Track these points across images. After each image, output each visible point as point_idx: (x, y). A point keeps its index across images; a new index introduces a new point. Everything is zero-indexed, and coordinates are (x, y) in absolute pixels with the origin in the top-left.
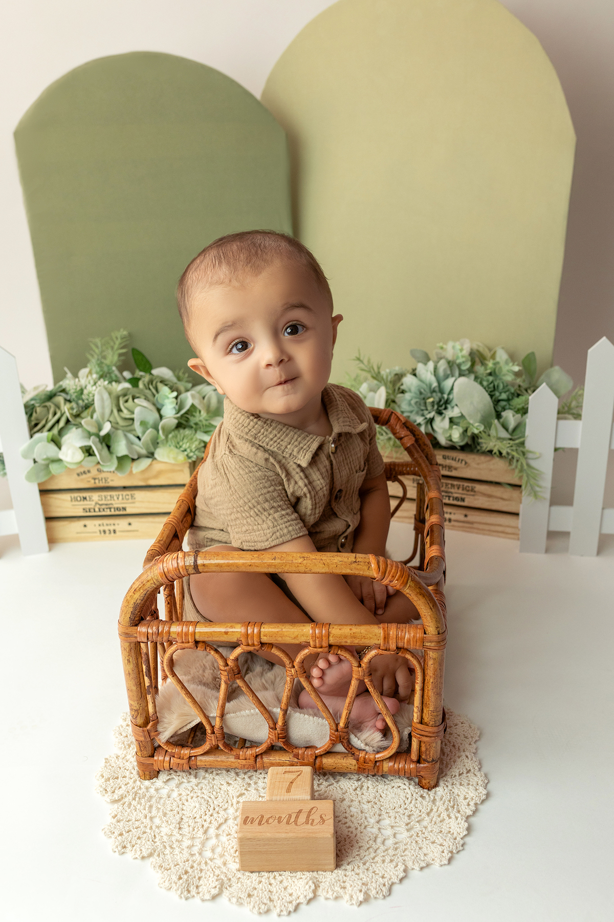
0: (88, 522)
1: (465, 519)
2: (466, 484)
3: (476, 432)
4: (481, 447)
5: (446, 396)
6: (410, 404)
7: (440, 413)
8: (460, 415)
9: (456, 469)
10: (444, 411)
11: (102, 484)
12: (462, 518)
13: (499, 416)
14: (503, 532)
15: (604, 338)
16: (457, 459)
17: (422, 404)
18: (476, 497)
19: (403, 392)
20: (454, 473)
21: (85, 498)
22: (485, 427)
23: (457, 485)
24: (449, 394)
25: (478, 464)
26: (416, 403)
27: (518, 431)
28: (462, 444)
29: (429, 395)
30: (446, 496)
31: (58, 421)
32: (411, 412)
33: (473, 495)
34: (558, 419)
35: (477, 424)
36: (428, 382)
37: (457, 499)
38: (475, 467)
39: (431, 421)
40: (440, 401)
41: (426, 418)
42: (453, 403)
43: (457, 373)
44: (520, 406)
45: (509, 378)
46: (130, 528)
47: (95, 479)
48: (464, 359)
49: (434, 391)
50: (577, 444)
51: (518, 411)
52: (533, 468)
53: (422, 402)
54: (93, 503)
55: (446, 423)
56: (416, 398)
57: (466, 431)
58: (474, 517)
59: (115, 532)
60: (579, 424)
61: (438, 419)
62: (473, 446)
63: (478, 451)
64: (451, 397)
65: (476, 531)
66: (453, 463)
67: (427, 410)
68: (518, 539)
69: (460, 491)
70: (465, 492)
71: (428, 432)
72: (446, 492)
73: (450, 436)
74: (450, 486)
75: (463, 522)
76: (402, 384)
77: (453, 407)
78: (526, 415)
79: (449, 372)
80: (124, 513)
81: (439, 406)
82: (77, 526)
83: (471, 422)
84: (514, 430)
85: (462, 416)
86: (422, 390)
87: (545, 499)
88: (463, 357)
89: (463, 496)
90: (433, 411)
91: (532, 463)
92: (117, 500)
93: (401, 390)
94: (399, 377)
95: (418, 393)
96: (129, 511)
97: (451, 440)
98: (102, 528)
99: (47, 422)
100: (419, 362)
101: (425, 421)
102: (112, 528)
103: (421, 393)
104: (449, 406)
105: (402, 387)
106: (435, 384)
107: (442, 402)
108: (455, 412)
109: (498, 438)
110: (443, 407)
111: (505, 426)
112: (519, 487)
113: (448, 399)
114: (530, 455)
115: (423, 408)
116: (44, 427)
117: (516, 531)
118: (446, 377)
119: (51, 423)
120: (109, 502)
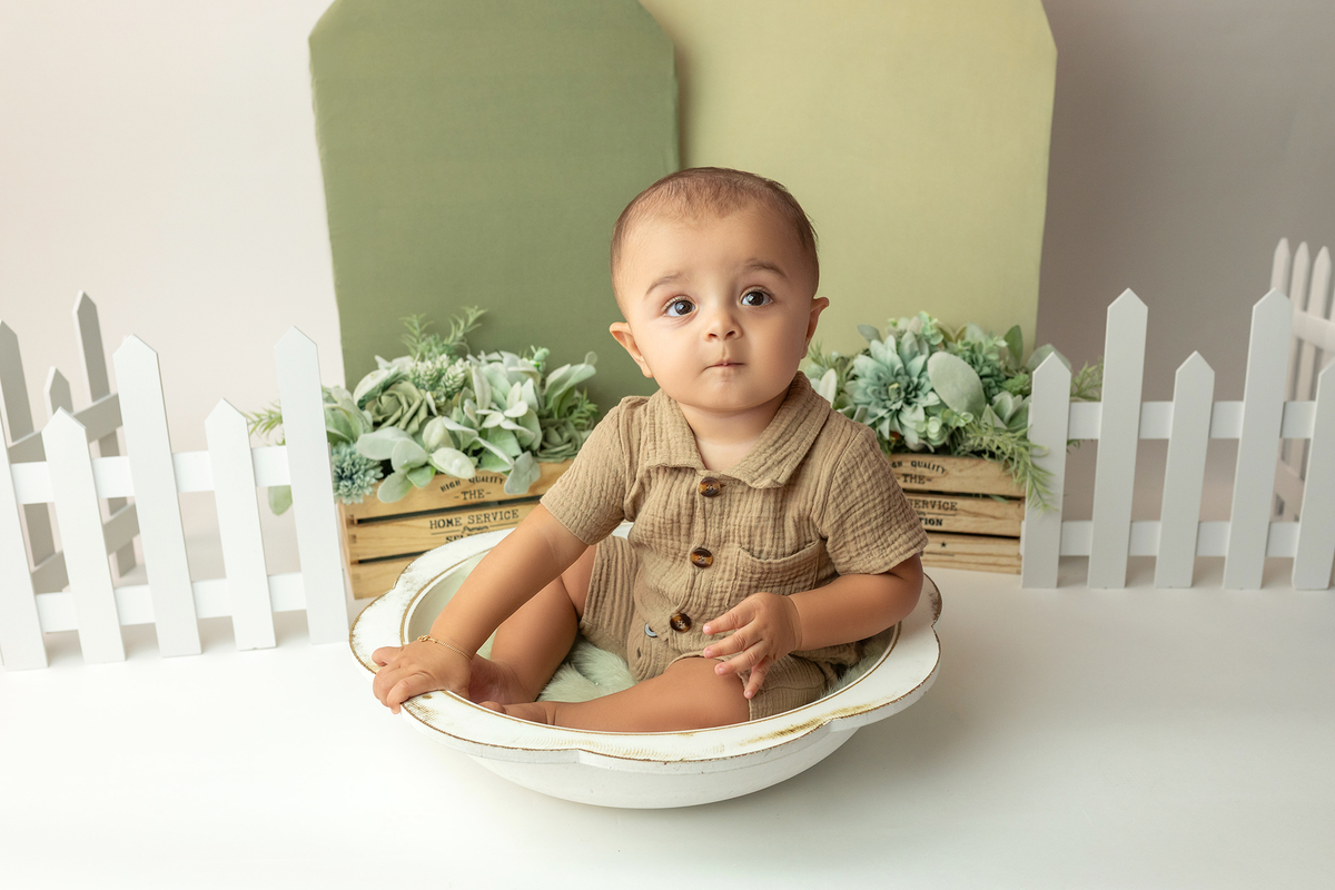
1: (943, 549)
2: (943, 500)
3: (962, 424)
4: (965, 447)
5: (915, 380)
6: (865, 394)
7: (908, 402)
8: (939, 402)
9: (929, 480)
10: (914, 400)
11: (474, 500)
12: (938, 548)
13: (989, 400)
14: (994, 564)
15: (1128, 290)
16: (931, 466)
17: (883, 392)
18: (957, 517)
19: (855, 377)
20: (927, 486)
21: (450, 522)
22: (975, 417)
23: (931, 502)
24: (919, 377)
25: (961, 471)
26: (873, 391)
27: (1017, 420)
28: (940, 443)
29: (893, 379)
31: (418, 412)
32: (869, 404)
33: (954, 515)
34: (1071, 401)
35: (964, 414)
36: (888, 363)
37: (931, 522)
38: (957, 474)
39: (899, 411)
40: (908, 387)
41: (890, 410)
42: (927, 387)
43: (927, 351)
44: (1018, 389)
45: (993, 357)
47: (465, 493)
48: (934, 331)
49: (897, 375)
50: (1098, 435)
51: (1015, 394)
52: (1041, 470)
53: (883, 390)
54: (461, 528)
55: (920, 414)
56: (874, 385)
57: (945, 426)
58: (955, 545)
60: (1099, 407)
61: (908, 410)
62: (951, 447)
63: (959, 453)
64: (923, 380)
65: (957, 565)
66: (926, 472)
68: (1019, 573)
69: (936, 510)
70: (942, 511)
71: (893, 429)
73: (925, 432)
74: (921, 504)
75: (940, 554)
76: (852, 368)
77: (926, 395)
78: (1028, 398)
79: (916, 349)
81: (907, 393)
83: (955, 410)
84: (1012, 418)
85: (942, 405)
86: (881, 375)
87: (1057, 510)
88: (932, 328)
89: (940, 517)
90: (899, 400)
91: (1038, 462)
92: (493, 521)
93: (849, 377)
94: (846, 360)
95: (876, 378)
97: (926, 439)
101: (891, 413)
103: (879, 378)
104: (919, 393)
105: (853, 372)
106: (899, 365)
107: (910, 389)
108: (932, 400)
109: (996, 429)
110: (913, 394)
111: (998, 413)
112: (1019, 499)
113: (918, 384)
114: (1035, 452)
115: (885, 397)
116: (398, 420)
117: (1015, 562)
118: (914, 355)
119: (408, 416)
120: (482, 525)
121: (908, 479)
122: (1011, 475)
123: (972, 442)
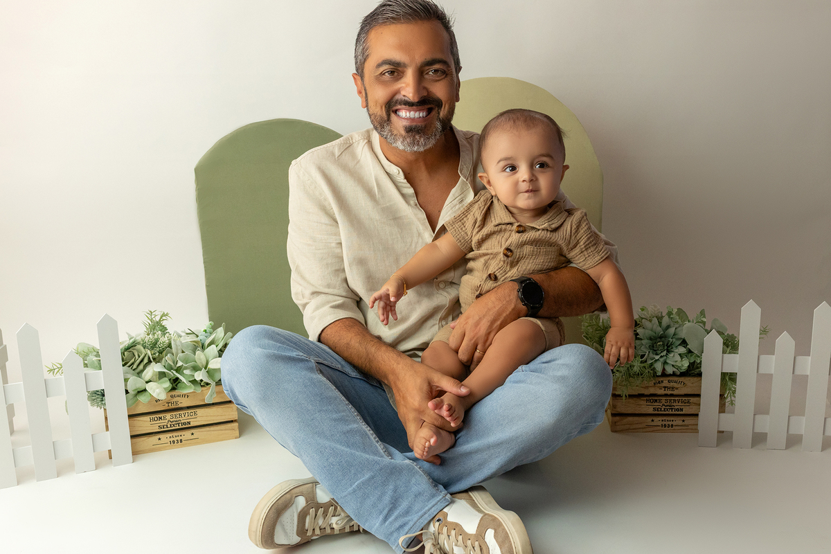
0: (161, 436)
11: (173, 407)
21: (160, 418)
31: (142, 361)
46: (193, 437)
47: (168, 403)
54: (166, 421)
59: (181, 441)
80: (189, 426)
82: (154, 439)
92: (184, 417)
96: (192, 424)
98: (172, 439)
99: (135, 361)
102: (179, 438)
116: (133, 364)
119: (138, 362)
120: (178, 419)
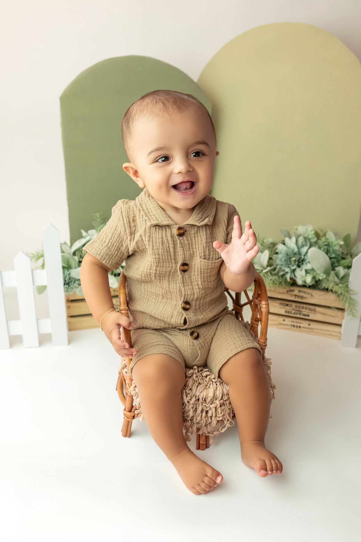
2: (311, 307)
3: (321, 278)
4: (321, 286)
5: (303, 257)
6: (281, 261)
7: (299, 266)
8: (311, 268)
9: (305, 298)
10: (302, 265)
12: (307, 326)
13: (333, 269)
14: (331, 335)
16: (307, 293)
18: (316, 314)
19: (277, 253)
20: (304, 301)
22: (327, 276)
23: (305, 307)
24: (305, 256)
25: (319, 296)
26: (285, 260)
27: (345, 279)
28: (311, 284)
29: (293, 256)
30: (299, 313)
32: (282, 265)
33: (315, 313)
35: (322, 274)
36: (292, 248)
37: (305, 315)
38: (317, 297)
39: (294, 271)
40: (299, 259)
41: (291, 269)
42: (307, 261)
43: (308, 244)
44: (346, 265)
45: (337, 248)
48: (312, 236)
49: (295, 254)
51: (344, 268)
52: (353, 300)
53: (289, 260)
55: (303, 273)
56: (285, 257)
57: (314, 278)
58: (314, 325)
61: (298, 270)
62: (316, 286)
63: (319, 288)
64: (306, 257)
65: (314, 334)
66: (304, 295)
67: (291, 264)
68: (340, 339)
69: (307, 310)
70: (310, 311)
71: (292, 277)
72: (299, 311)
73: (305, 280)
74: (301, 308)
75: (308, 328)
76: (276, 249)
77: (306, 264)
78: (350, 270)
79: (304, 243)
81: (299, 262)
83: (318, 272)
84: (343, 277)
86: (289, 253)
87: (358, 318)
88: (312, 235)
89: (309, 314)
90: (295, 265)
91: (353, 297)
93: (275, 252)
94: (274, 245)
95: (286, 254)
97: (305, 282)
100: (285, 237)
101: (291, 270)
103: (287, 255)
104: (304, 263)
105: (277, 251)
106: (296, 250)
107: (301, 260)
108: (309, 267)
109: (335, 282)
110: (301, 263)
111: (337, 275)
112: (342, 310)
113: (304, 259)
114: (351, 292)
115: (289, 263)
117: (339, 335)
118: (303, 246)
121: (297, 297)
122: (340, 300)
123: (324, 285)
